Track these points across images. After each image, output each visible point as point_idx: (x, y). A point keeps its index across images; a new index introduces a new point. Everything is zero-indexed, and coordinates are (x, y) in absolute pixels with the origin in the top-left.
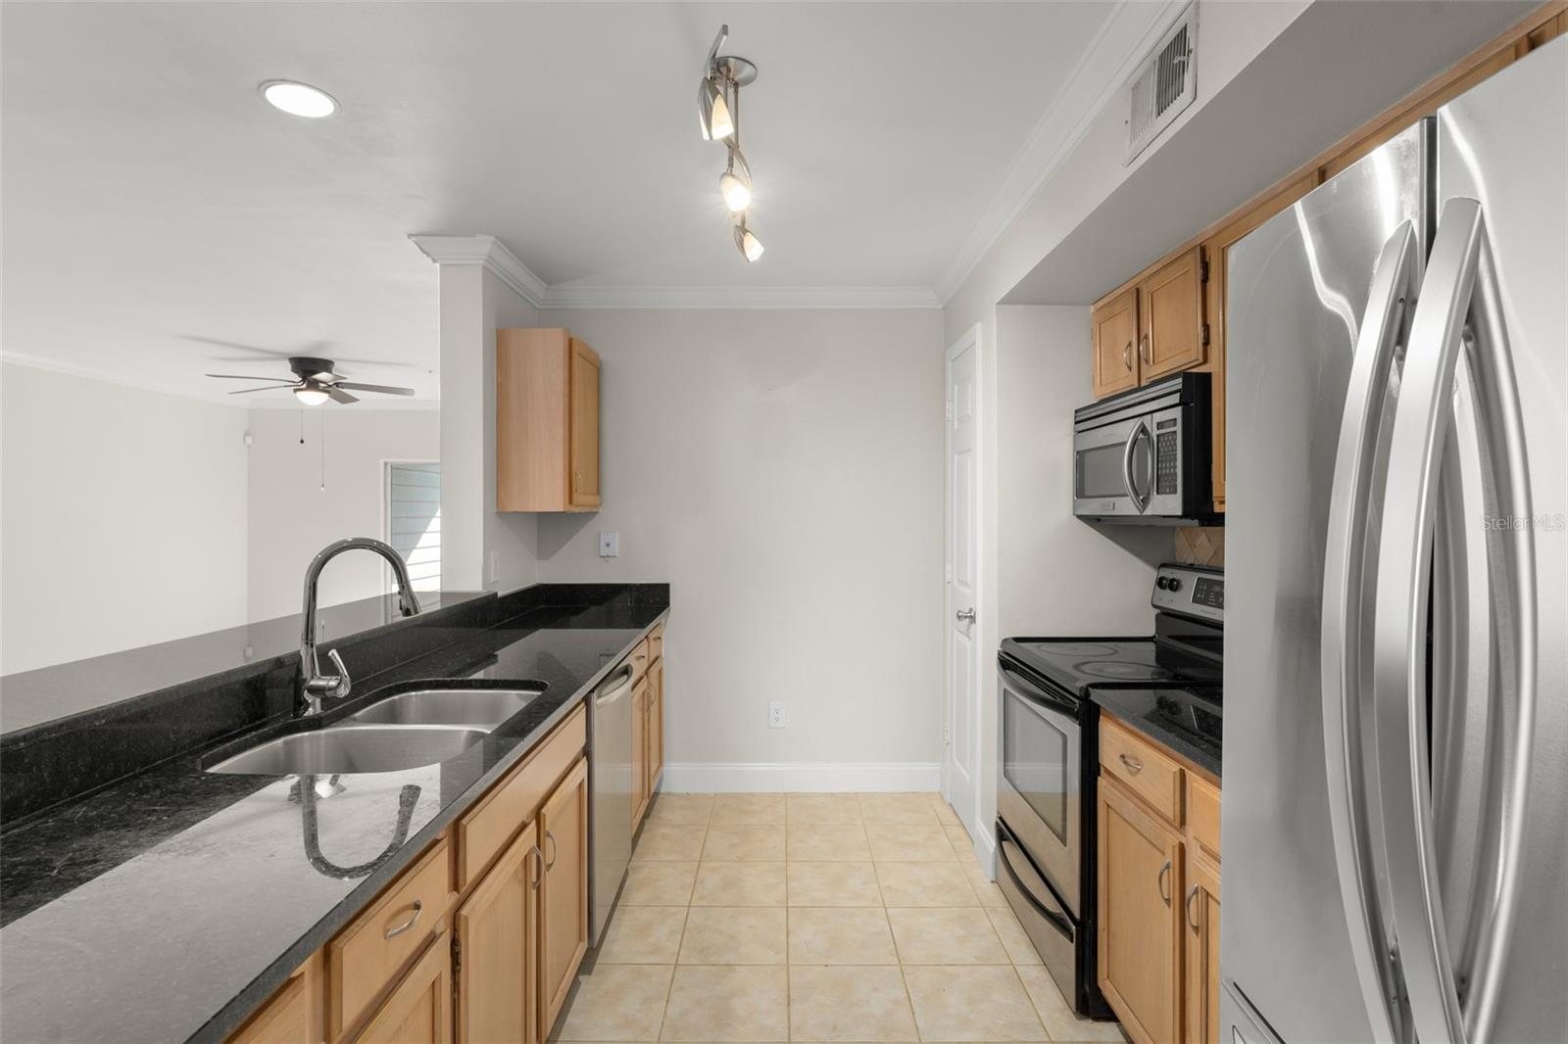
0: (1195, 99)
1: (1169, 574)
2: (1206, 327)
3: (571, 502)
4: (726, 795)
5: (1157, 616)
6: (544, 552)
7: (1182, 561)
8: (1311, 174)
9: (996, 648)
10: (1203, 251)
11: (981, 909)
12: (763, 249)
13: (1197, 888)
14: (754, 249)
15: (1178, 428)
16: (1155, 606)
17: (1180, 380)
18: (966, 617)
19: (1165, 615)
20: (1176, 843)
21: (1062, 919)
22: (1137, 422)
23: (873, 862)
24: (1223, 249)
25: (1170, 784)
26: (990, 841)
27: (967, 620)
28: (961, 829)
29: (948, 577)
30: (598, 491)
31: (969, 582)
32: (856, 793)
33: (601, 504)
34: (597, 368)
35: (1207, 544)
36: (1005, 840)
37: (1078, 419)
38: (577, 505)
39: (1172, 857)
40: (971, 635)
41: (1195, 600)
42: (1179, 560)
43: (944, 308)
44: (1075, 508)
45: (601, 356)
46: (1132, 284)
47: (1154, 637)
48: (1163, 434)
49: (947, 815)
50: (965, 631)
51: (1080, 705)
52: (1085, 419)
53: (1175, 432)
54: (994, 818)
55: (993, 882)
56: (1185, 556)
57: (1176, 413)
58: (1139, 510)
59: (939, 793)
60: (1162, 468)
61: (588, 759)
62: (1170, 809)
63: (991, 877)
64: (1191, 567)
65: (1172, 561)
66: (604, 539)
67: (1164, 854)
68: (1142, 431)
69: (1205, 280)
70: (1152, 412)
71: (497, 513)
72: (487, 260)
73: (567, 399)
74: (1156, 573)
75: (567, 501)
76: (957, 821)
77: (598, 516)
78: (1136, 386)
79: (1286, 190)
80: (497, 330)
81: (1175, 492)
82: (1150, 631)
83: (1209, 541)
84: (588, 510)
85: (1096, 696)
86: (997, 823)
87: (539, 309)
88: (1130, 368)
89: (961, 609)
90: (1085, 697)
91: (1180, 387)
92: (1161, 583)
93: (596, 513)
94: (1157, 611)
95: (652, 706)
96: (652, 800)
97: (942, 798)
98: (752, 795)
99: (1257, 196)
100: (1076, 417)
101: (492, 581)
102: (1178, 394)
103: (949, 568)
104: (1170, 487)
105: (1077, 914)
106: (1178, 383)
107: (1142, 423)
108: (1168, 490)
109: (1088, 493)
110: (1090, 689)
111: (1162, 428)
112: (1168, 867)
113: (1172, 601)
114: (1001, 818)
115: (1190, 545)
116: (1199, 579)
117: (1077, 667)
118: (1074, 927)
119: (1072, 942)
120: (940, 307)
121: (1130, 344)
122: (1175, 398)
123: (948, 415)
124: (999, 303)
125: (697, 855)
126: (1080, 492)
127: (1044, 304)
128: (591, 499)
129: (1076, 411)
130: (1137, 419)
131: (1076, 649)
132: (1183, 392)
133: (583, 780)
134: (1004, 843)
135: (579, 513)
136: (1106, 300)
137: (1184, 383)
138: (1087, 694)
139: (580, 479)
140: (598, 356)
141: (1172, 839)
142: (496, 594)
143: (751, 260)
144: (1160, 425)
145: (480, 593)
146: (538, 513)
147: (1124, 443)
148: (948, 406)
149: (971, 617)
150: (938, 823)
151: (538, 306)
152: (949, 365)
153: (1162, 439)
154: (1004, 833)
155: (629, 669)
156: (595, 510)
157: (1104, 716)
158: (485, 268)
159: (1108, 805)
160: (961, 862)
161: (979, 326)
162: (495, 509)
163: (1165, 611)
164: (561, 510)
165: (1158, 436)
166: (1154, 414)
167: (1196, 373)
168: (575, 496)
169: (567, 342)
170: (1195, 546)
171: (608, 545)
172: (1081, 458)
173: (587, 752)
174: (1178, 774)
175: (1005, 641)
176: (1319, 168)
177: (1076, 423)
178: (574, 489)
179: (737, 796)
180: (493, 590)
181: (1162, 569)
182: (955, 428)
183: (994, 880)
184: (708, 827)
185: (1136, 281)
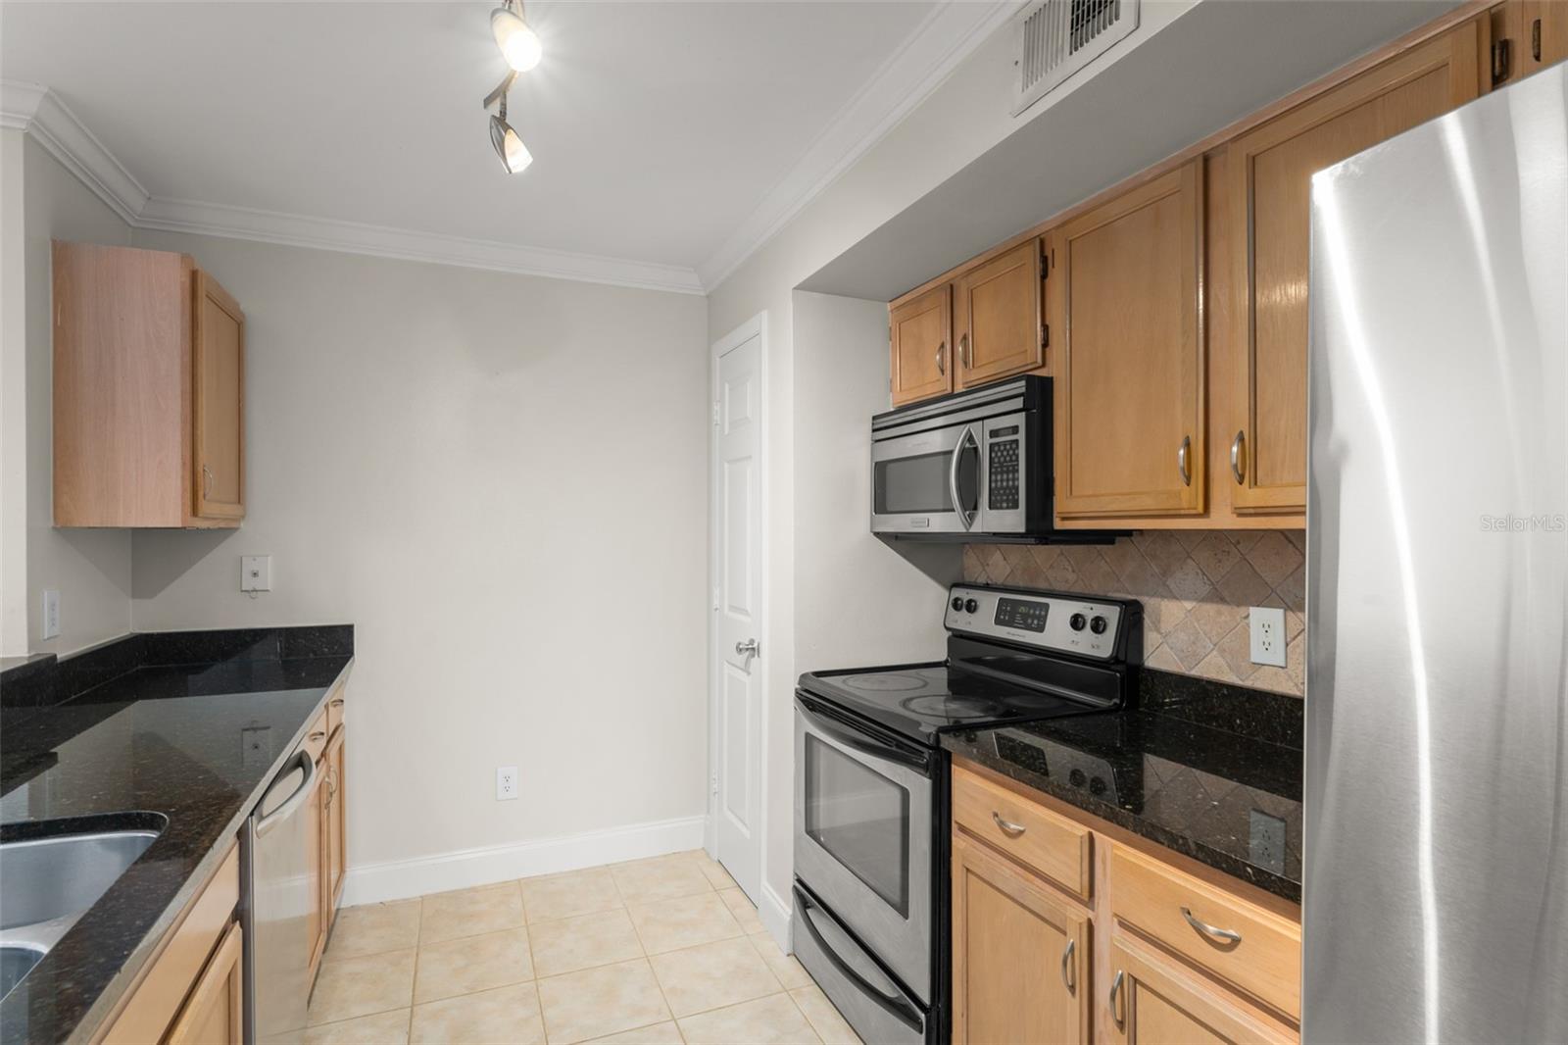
0: (1137, 28)
1: (964, 595)
2: (1045, 328)
3: (195, 512)
4: (437, 896)
5: (949, 639)
6: (142, 586)
7: (973, 580)
8: (1192, 160)
9: (792, 685)
10: (1042, 243)
11: (784, 994)
12: (531, 160)
13: (1122, 976)
14: (519, 156)
15: (1021, 436)
16: (948, 629)
17: (1023, 383)
18: (747, 649)
19: (958, 638)
20: (1084, 920)
21: (904, 1002)
22: (964, 429)
23: (647, 957)
24: (1070, 241)
25: (1076, 852)
26: (785, 907)
27: (748, 653)
28: (738, 893)
29: (716, 603)
30: (240, 498)
31: (750, 611)
32: (607, 865)
33: (243, 517)
34: (239, 326)
35: (1002, 562)
36: (809, 907)
37: (876, 427)
38: (206, 519)
39: (1076, 937)
40: (751, 670)
41: (998, 621)
42: (968, 579)
43: (708, 297)
44: (872, 523)
45: (242, 307)
46: (944, 278)
47: (947, 661)
48: (998, 444)
49: (717, 874)
50: (743, 666)
51: (930, 754)
52: (883, 426)
53: (1017, 441)
54: (791, 882)
55: (788, 955)
56: (976, 575)
57: (1019, 420)
58: (966, 527)
59: (703, 849)
60: (996, 481)
61: (241, 926)
62: (1075, 881)
63: (786, 947)
64: (987, 587)
65: (961, 581)
66: (249, 566)
67: (1065, 933)
68: (969, 440)
69: (1044, 276)
70: (982, 419)
71: (54, 528)
72: (33, 124)
73: (188, 358)
74: (947, 594)
75: (189, 510)
76: (729, 882)
77: (238, 533)
78: (949, 390)
79: (1154, 179)
80: (54, 242)
81: (1016, 506)
82: (942, 655)
83: (1005, 559)
84: (222, 525)
85: (947, 743)
86: (794, 887)
87: (134, 228)
88: (942, 371)
89: (741, 641)
90: (936, 748)
91: (1023, 390)
92: (956, 605)
93: (236, 529)
94: (950, 633)
95: (332, 801)
96: (329, 924)
97: (708, 855)
98: (473, 890)
99: (1114, 185)
100: (873, 424)
101: (46, 637)
102: (1022, 398)
103: (716, 592)
104: (1007, 501)
105: (926, 999)
106: (1020, 386)
107: (969, 430)
108: (1005, 505)
109: (889, 509)
110: (941, 735)
111: (997, 436)
112: (1072, 949)
113: (970, 623)
114: (799, 881)
115: (982, 564)
116: (1001, 599)
117: (905, 704)
118: (923, 1015)
119: (921, 1032)
120: (703, 294)
121: (942, 346)
122: (1019, 403)
123: (717, 418)
124: (795, 288)
125: (406, 997)
126: (880, 505)
127: (846, 296)
128: (231, 510)
129: (874, 418)
130: (962, 426)
131: (883, 682)
132: (1027, 396)
133: (236, 961)
134: (809, 911)
135: (209, 529)
136: (907, 298)
137: (1028, 386)
138: (938, 740)
139: (210, 481)
140: (238, 304)
141: (1077, 913)
142: (54, 657)
143: (513, 172)
144: (994, 433)
145: (21, 658)
146: (135, 530)
147: (951, 452)
148: (716, 407)
149: (753, 649)
150: (711, 889)
151: (132, 224)
152: (717, 361)
153: (996, 448)
154: (807, 898)
155: (305, 759)
156: (234, 525)
157: (956, 764)
158: (28, 138)
159: (968, 870)
160: (748, 935)
161: (765, 314)
162: (51, 523)
163: (958, 633)
164: (180, 525)
165: (992, 446)
166: (985, 421)
167: (1039, 377)
168: (201, 501)
169: (187, 280)
170: (988, 565)
171: (255, 575)
172: (881, 470)
173: (241, 915)
174: (1086, 839)
175: (803, 676)
176: (1204, 153)
177: (874, 431)
178: (201, 494)
179: (454, 896)
180: (47, 651)
181: (954, 590)
182: (726, 432)
183: (790, 952)
184: (418, 947)
185: (950, 275)
